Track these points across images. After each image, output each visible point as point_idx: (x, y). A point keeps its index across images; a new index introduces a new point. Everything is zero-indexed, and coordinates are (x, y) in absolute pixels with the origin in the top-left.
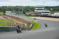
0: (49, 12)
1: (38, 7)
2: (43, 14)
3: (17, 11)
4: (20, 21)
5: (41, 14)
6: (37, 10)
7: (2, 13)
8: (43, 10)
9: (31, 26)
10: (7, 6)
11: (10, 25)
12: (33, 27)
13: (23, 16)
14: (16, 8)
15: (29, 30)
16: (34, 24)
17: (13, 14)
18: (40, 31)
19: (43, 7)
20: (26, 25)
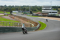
0: (56, 12)
1: (46, 7)
2: (51, 14)
3: (24, 10)
4: (27, 21)
5: (48, 14)
6: (45, 10)
7: (9, 13)
8: (50, 9)
9: (38, 27)
10: (13, 6)
11: (17, 25)
12: (41, 28)
13: (30, 16)
14: (23, 8)
15: (36, 30)
16: (41, 24)
17: (20, 14)
18: (48, 31)
19: (50, 7)
20: (33, 25)
